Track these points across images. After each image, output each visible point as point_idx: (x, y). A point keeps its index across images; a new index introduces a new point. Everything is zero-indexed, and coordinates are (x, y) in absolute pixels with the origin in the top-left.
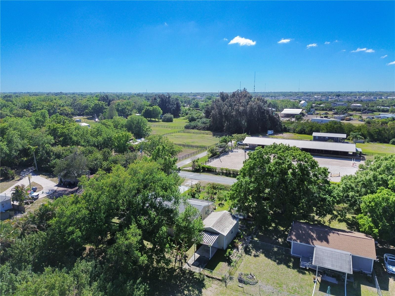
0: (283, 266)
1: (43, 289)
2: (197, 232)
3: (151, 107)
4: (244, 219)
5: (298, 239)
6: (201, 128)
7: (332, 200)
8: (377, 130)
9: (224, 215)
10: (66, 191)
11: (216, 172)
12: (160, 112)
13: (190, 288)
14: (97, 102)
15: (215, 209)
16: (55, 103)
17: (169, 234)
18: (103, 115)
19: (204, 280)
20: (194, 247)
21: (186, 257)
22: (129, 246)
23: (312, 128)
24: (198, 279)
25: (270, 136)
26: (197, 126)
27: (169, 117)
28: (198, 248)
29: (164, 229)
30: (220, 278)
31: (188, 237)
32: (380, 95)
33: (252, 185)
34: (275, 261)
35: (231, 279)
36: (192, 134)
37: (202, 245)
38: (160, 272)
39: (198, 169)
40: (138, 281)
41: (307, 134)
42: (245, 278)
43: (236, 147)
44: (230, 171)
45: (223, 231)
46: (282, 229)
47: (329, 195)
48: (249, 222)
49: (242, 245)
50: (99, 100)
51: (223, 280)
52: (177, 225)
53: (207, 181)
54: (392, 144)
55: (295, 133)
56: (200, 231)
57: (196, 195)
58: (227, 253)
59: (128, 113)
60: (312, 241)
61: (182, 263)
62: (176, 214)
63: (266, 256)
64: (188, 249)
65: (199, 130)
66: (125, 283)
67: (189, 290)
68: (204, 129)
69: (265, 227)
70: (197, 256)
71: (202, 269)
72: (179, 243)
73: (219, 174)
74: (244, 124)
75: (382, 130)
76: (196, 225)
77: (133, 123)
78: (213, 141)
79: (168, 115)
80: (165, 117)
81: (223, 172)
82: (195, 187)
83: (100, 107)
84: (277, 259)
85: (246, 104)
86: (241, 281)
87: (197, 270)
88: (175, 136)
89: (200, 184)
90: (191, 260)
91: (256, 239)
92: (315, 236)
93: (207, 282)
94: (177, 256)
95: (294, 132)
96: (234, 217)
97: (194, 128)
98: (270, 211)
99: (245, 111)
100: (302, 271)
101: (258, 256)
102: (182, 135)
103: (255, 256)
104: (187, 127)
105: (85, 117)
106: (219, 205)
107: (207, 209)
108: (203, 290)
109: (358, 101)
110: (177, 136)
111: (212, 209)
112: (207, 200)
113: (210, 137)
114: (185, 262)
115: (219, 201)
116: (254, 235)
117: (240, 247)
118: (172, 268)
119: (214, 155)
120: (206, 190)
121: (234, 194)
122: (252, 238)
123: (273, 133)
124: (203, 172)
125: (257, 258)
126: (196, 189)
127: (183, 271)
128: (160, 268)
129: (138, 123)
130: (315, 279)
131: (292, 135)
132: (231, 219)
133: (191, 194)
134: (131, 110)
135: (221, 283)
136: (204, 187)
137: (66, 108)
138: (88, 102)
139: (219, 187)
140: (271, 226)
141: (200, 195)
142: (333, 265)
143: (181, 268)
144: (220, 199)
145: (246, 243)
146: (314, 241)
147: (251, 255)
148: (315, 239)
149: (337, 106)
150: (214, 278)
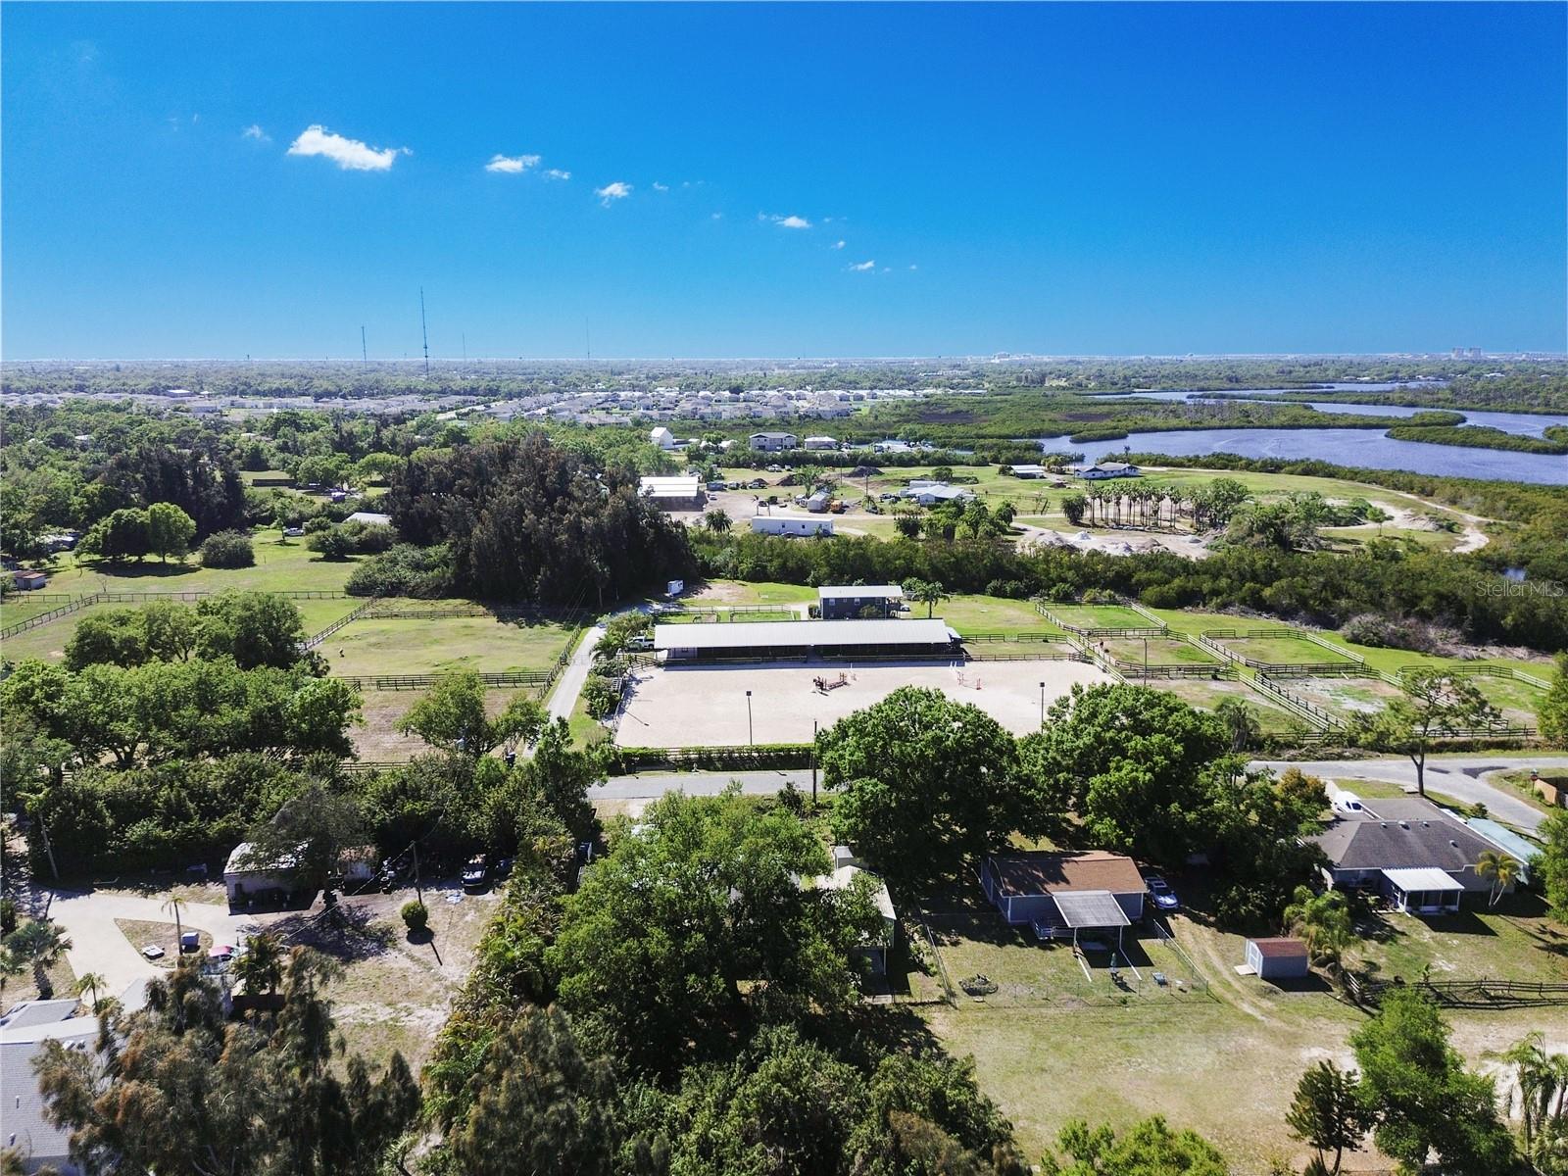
0: (1010, 948)
3: (138, 511)
5: (1017, 888)
10: (297, 919)
12: (184, 529)
13: (905, 1032)
19: (911, 1011)
24: (902, 1014)
26: (399, 584)
27: (231, 546)
30: (936, 999)
35: (953, 994)
36: (414, 623)
41: (776, 581)
42: (974, 986)
51: (943, 1002)
54: (993, 595)
55: (737, 578)
60: (1043, 886)
67: (906, 1036)
71: (889, 996)
75: (962, 559)
79: (228, 538)
80: (214, 546)
84: (992, 938)
86: (971, 992)
87: (882, 1001)
91: (925, 911)
92: (1042, 877)
93: (919, 1013)
95: (735, 575)
99: (600, 529)
100: (1046, 946)
101: (957, 943)
103: (953, 944)
104: (356, 590)
108: (929, 1028)
109: (808, 417)
122: (919, 912)
123: (682, 587)
125: (960, 946)
130: (1073, 953)
134: (32, 529)
135: (945, 1007)
142: (1098, 920)
146: (1047, 887)
147: (945, 945)
148: (1045, 882)
149: (767, 444)
150: (923, 1004)
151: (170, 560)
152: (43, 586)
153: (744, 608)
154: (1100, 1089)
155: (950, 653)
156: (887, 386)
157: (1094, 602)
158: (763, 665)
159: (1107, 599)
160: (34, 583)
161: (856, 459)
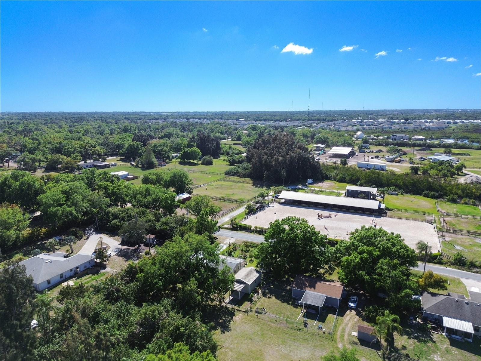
0: (285, 304)
1: (149, 312)
2: (230, 283)
3: (189, 149)
4: (267, 272)
5: (296, 286)
6: (241, 175)
7: (324, 260)
8: (412, 182)
9: (250, 271)
10: (129, 249)
11: (251, 230)
12: (199, 154)
13: (226, 316)
14: (131, 142)
15: (246, 265)
16: (86, 143)
17: (213, 284)
18: (139, 159)
19: (235, 311)
20: (229, 293)
21: (224, 298)
22: (191, 290)
23: (352, 177)
24: (231, 311)
25: (309, 185)
26: (237, 173)
27: (208, 160)
28: (232, 293)
29: (210, 280)
30: (245, 311)
31: (225, 285)
32: (457, 117)
33: (270, 248)
34: (281, 301)
35: (251, 311)
36: (232, 183)
37: (234, 291)
38: (207, 308)
39: (236, 227)
40: (196, 310)
42: (259, 311)
43: (273, 201)
44: (262, 229)
45: (248, 281)
46: (292, 280)
47: (322, 257)
48: (269, 275)
49: (261, 291)
50: (133, 140)
51: (246, 312)
52: (218, 278)
53: (242, 240)
56: (232, 282)
57: (233, 253)
58: (250, 296)
59: (166, 154)
60: (305, 288)
61: (221, 302)
62: (218, 271)
63: (276, 298)
64: (225, 294)
65: (240, 177)
66: (190, 311)
67: (225, 317)
68: (244, 176)
69: (280, 278)
70: (231, 298)
71: (233, 306)
72: (219, 290)
73: (254, 232)
74: (283, 174)
76: (230, 278)
77: (176, 178)
78: (252, 193)
79: (208, 157)
80: (204, 159)
81: (257, 230)
82: (232, 245)
83: (135, 147)
84: (283, 300)
85: (285, 153)
86: (257, 312)
87: (230, 306)
88: (215, 185)
89: (236, 243)
90: (227, 301)
91: (272, 287)
92: (307, 284)
93: (236, 313)
94: (218, 298)
95: (335, 179)
96: (257, 272)
97: (235, 174)
98: (287, 266)
99: (284, 161)
100: (296, 306)
101: (271, 298)
102: (222, 185)
103: (269, 298)
104: (228, 173)
105: (119, 158)
106: (250, 261)
107: (239, 265)
108: (234, 317)
109: (425, 129)
110: (217, 186)
111: (244, 264)
112: (240, 258)
113: (250, 187)
114: (223, 302)
115: (250, 258)
116: (271, 284)
117: (260, 292)
118: (215, 305)
119: (251, 211)
120: (241, 248)
121: (258, 255)
122: (270, 286)
123: (312, 182)
124: (240, 230)
125: (270, 299)
126: (233, 247)
127: (222, 307)
128: (207, 306)
129: (180, 177)
130: (302, 311)
131: (331, 185)
132: (255, 273)
133: (229, 253)
134: (168, 152)
135: (244, 313)
136: (239, 245)
137: (98, 148)
138: (121, 141)
139: (252, 245)
140: (285, 277)
141: (236, 252)
142: (312, 302)
143: (221, 305)
144: (251, 256)
145: (264, 290)
146: (306, 288)
147: (266, 297)
148: (307, 287)
149: (397, 138)
150: (240, 311)
151: (195, 162)
152: (165, 166)
153: (325, 190)
154: (260, 350)
155: (379, 213)
156: (472, 119)
157: (466, 203)
158: (310, 208)
159: (471, 203)
160: (163, 165)
161: (426, 144)
